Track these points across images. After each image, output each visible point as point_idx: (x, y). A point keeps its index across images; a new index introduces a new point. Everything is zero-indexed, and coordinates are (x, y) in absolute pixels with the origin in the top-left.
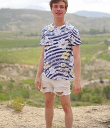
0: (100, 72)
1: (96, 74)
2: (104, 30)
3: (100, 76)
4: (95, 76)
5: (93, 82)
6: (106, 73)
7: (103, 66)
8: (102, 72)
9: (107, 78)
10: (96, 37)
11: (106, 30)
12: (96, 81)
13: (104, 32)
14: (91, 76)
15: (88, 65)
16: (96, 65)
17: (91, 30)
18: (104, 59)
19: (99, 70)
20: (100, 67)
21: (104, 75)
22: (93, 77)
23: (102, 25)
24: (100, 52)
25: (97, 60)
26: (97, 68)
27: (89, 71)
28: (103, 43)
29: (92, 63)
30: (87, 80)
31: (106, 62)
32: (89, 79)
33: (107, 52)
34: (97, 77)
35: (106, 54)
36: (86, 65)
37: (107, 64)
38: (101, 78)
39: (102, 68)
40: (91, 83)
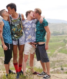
0: (61, 62)
1: (58, 64)
2: (63, 32)
3: (61, 65)
4: (57, 65)
5: (56, 69)
6: (65, 63)
7: (63, 57)
8: (62, 62)
9: (66, 66)
10: (57, 37)
11: (64, 32)
12: (58, 68)
13: (63, 33)
14: (54, 65)
15: (52, 57)
16: (58, 57)
17: (54, 32)
18: (64, 53)
19: (60, 61)
20: (61, 59)
21: (64, 64)
22: (56, 66)
23: (62, 29)
24: (60, 48)
25: (59, 54)
26: (59, 59)
27: (53, 62)
28: (62, 41)
29: (55, 56)
30: (52, 68)
31: (65, 55)
32: (53, 67)
33: (65, 48)
34: (59, 65)
35: (65, 49)
36: (51, 57)
37: (66, 56)
38: (61, 66)
39: (62, 60)
40: (55, 70)
